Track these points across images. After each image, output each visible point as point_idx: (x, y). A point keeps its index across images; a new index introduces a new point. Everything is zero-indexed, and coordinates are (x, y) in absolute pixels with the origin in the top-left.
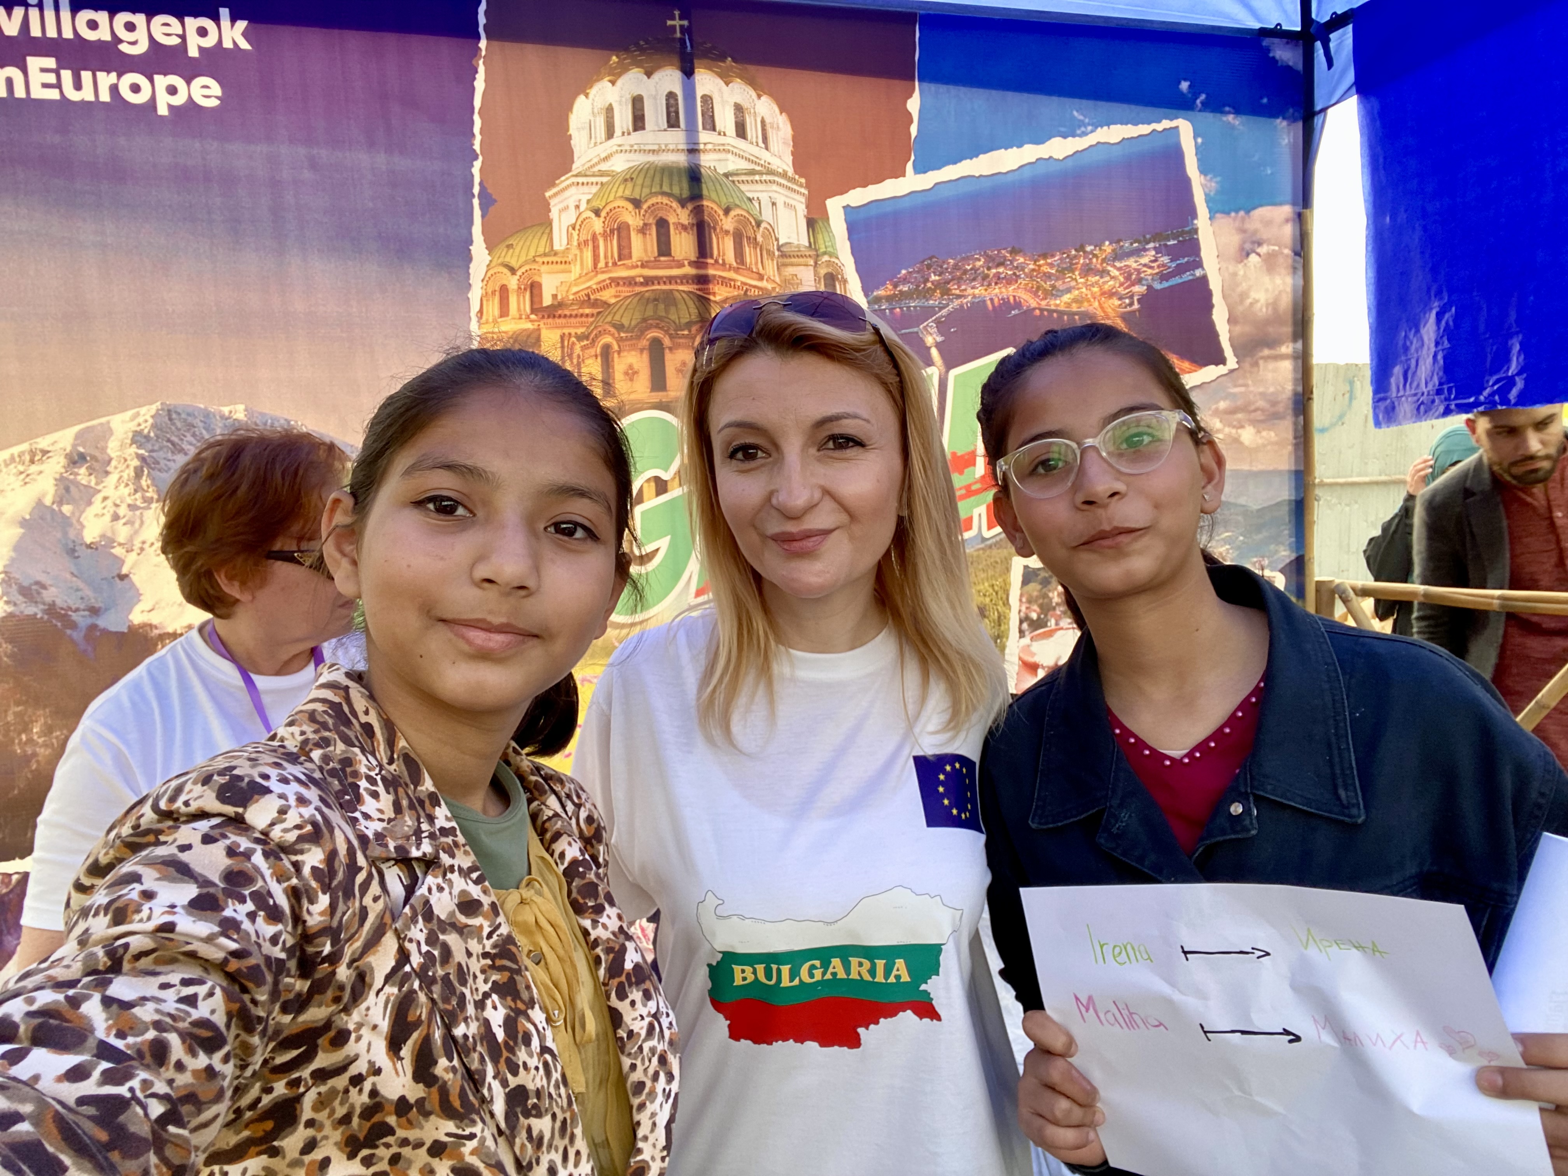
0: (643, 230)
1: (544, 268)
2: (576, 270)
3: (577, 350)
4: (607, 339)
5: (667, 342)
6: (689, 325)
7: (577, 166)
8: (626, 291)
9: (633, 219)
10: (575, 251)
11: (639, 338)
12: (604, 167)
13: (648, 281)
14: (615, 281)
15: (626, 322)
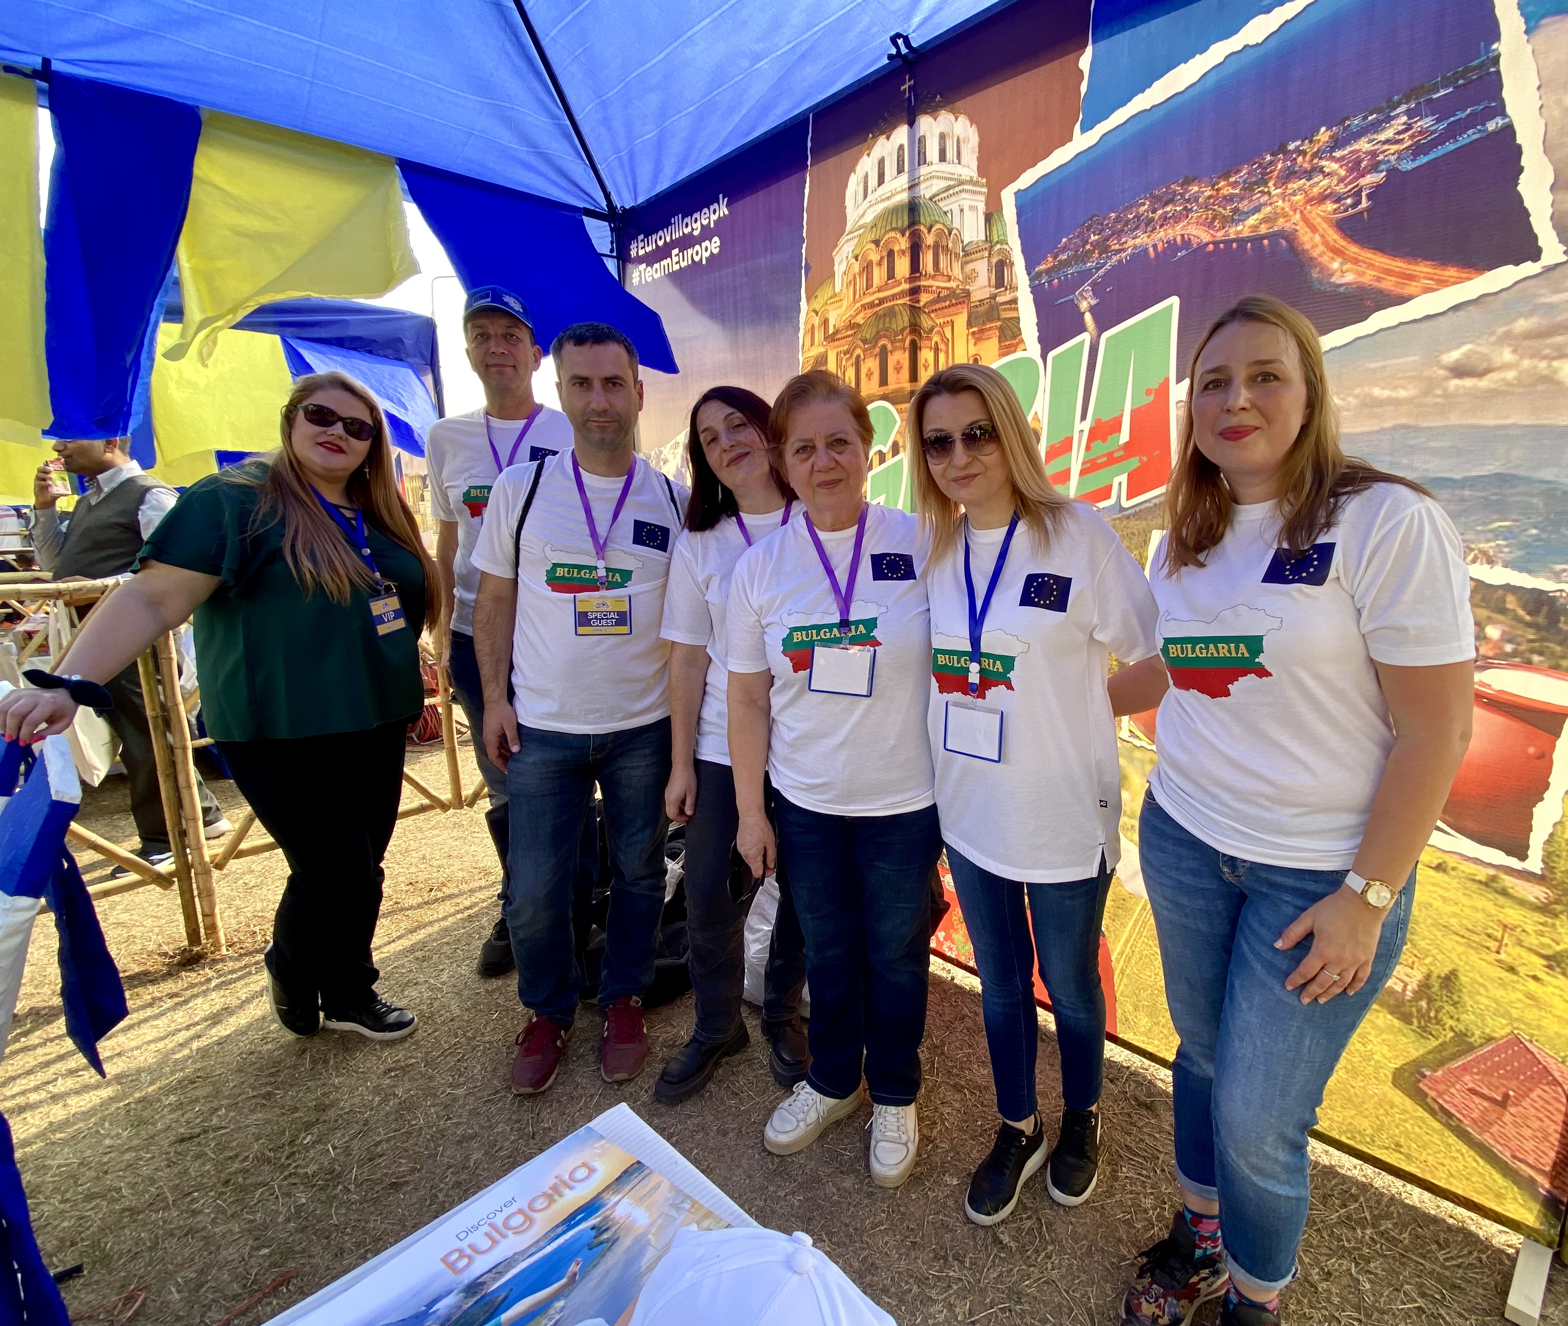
0: (880, 264)
1: (830, 308)
2: (845, 304)
3: (844, 362)
4: (859, 351)
5: (889, 347)
6: (903, 330)
7: (848, 228)
8: (869, 312)
9: (874, 257)
10: (845, 291)
11: (874, 347)
12: (861, 222)
13: (882, 301)
14: (864, 307)
15: (868, 336)
